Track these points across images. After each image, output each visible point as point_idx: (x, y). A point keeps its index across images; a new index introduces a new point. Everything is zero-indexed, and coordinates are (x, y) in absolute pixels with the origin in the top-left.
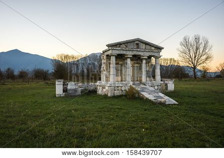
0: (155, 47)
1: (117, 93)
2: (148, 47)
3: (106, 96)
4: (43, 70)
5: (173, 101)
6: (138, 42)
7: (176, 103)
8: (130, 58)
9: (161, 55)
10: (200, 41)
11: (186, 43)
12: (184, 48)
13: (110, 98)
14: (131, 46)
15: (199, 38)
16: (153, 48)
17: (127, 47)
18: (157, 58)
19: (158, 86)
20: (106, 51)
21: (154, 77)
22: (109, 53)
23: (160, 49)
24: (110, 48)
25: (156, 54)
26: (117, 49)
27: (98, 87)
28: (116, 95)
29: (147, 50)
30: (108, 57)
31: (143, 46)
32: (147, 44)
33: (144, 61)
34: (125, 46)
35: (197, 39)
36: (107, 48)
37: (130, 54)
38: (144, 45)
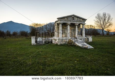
0: (82, 19)
2: (79, 19)
3: (57, 45)
4: (25, 32)
5: (91, 47)
6: (73, 17)
7: (93, 48)
8: (69, 25)
10: (106, 16)
11: (99, 17)
12: (97, 19)
13: (59, 45)
14: (70, 19)
15: (105, 14)
16: (81, 20)
17: (68, 19)
18: (83, 25)
19: (84, 39)
20: (57, 21)
21: (82, 35)
22: (59, 22)
23: (85, 20)
24: (59, 20)
25: (83, 23)
26: (63, 20)
27: (53, 40)
28: (62, 44)
29: (78, 21)
30: (58, 24)
31: (76, 19)
32: (78, 17)
33: (77, 27)
34: (67, 19)
35: (104, 15)
36: (57, 20)
37: (69, 23)
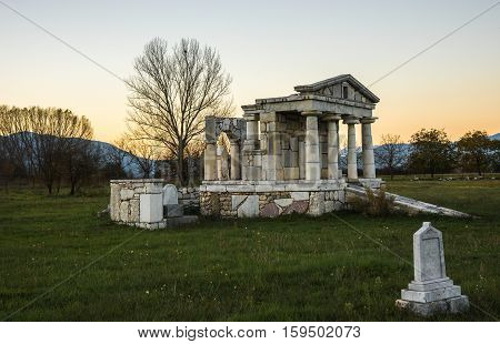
0: (366, 98)
1: (329, 207)
8: (336, 121)
9: (374, 115)
14: (337, 93)
16: (364, 100)
17: (332, 94)
18: (366, 122)
23: (373, 100)
25: (366, 114)
26: (321, 98)
29: (357, 104)
31: (352, 93)
34: (329, 93)
37: (336, 111)
38: (353, 90)
